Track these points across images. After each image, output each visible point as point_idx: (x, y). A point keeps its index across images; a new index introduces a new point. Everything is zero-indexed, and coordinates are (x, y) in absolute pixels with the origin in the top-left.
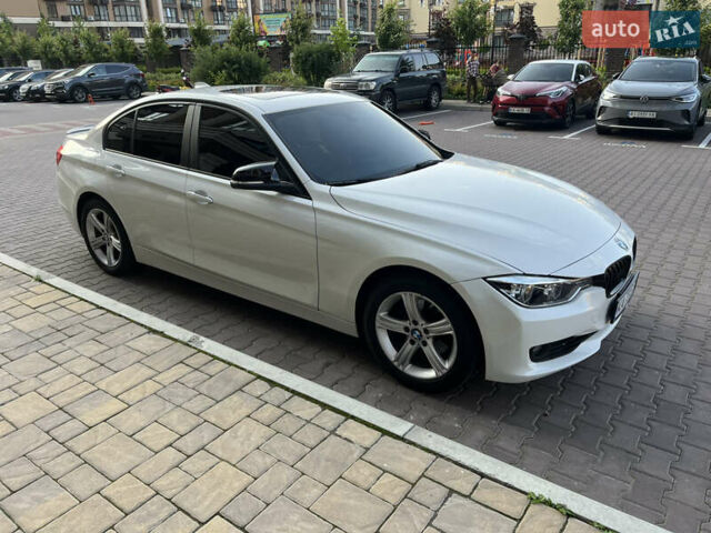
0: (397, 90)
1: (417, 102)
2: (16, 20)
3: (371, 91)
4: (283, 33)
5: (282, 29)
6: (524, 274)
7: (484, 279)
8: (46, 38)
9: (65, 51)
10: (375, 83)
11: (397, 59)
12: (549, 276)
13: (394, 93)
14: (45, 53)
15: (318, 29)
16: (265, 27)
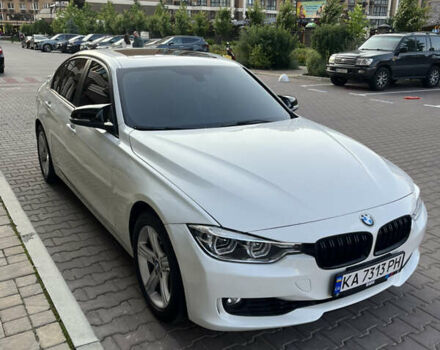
0: (394, 68)
1: (416, 79)
2: (143, 3)
3: (368, 66)
4: (318, 17)
5: (318, 13)
6: (221, 227)
7: (188, 224)
8: (156, 17)
9: (164, 26)
10: (371, 60)
11: (399, 40)
12: (247, 234)
13: (390, 70)
14: (152, 27)
15: (370, 14)
16: (304, 12)
